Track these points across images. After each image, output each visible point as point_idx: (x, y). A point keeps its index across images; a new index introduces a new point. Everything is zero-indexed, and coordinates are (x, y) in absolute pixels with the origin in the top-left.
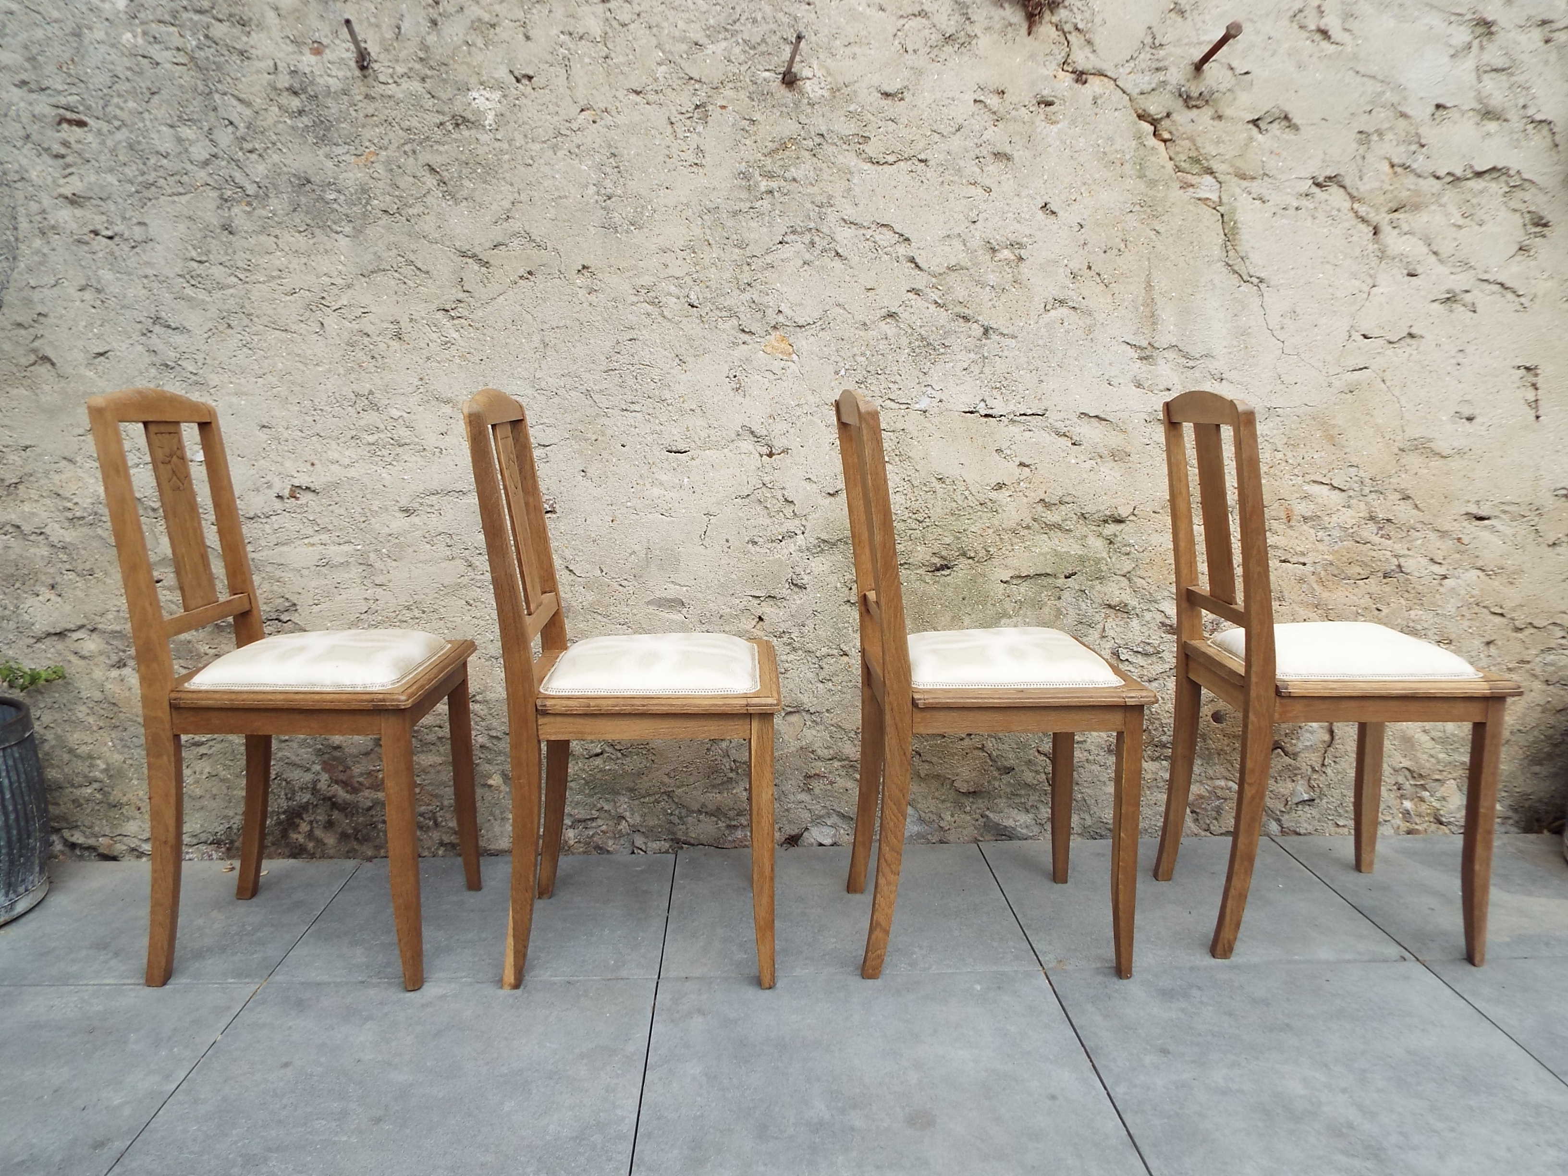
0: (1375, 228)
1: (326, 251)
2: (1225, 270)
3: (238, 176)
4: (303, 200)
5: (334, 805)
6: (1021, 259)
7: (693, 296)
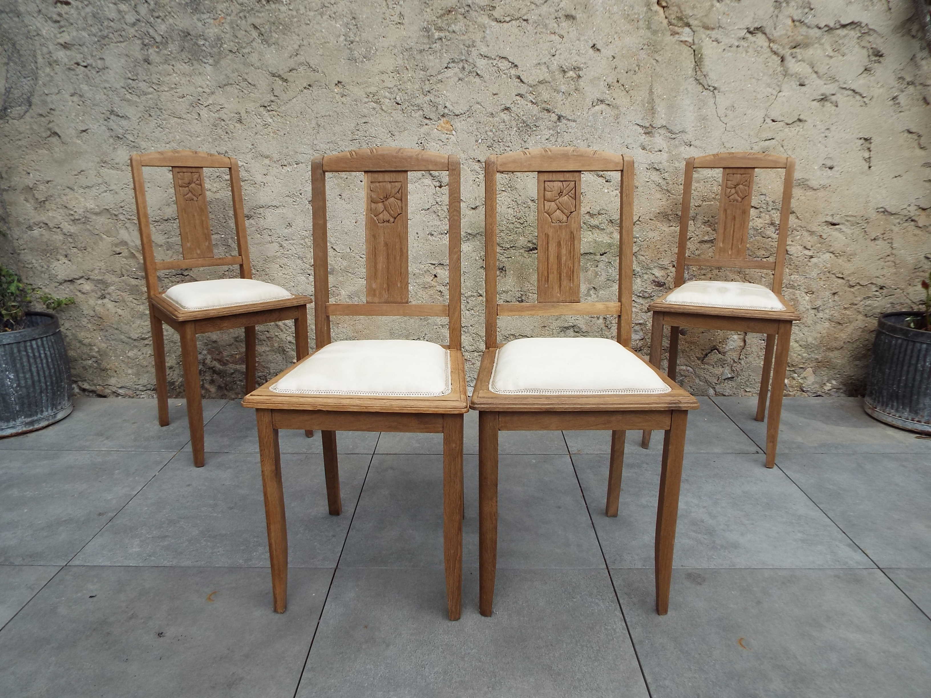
0: (782, 58)
1: (200, 74)
2: (694, 82)
3: (151, 31)
4: (186, 45)
5: (214, 372)
6: (579, 77)
7: (398, 98)
